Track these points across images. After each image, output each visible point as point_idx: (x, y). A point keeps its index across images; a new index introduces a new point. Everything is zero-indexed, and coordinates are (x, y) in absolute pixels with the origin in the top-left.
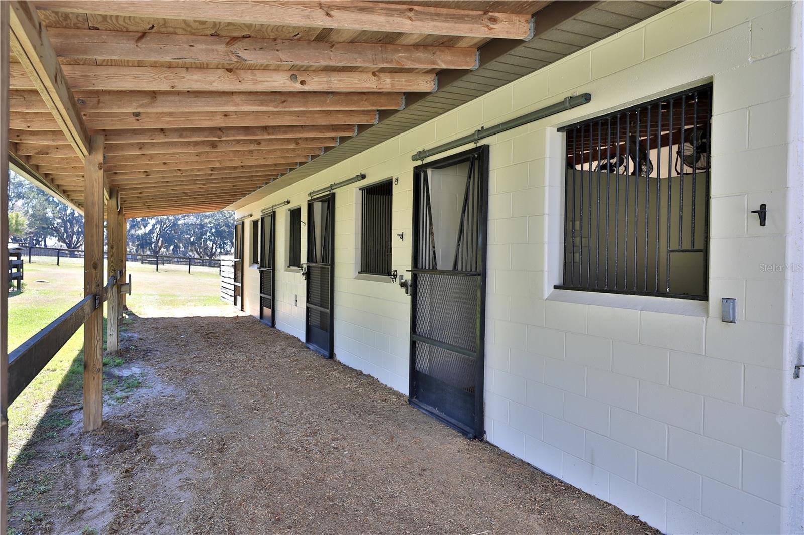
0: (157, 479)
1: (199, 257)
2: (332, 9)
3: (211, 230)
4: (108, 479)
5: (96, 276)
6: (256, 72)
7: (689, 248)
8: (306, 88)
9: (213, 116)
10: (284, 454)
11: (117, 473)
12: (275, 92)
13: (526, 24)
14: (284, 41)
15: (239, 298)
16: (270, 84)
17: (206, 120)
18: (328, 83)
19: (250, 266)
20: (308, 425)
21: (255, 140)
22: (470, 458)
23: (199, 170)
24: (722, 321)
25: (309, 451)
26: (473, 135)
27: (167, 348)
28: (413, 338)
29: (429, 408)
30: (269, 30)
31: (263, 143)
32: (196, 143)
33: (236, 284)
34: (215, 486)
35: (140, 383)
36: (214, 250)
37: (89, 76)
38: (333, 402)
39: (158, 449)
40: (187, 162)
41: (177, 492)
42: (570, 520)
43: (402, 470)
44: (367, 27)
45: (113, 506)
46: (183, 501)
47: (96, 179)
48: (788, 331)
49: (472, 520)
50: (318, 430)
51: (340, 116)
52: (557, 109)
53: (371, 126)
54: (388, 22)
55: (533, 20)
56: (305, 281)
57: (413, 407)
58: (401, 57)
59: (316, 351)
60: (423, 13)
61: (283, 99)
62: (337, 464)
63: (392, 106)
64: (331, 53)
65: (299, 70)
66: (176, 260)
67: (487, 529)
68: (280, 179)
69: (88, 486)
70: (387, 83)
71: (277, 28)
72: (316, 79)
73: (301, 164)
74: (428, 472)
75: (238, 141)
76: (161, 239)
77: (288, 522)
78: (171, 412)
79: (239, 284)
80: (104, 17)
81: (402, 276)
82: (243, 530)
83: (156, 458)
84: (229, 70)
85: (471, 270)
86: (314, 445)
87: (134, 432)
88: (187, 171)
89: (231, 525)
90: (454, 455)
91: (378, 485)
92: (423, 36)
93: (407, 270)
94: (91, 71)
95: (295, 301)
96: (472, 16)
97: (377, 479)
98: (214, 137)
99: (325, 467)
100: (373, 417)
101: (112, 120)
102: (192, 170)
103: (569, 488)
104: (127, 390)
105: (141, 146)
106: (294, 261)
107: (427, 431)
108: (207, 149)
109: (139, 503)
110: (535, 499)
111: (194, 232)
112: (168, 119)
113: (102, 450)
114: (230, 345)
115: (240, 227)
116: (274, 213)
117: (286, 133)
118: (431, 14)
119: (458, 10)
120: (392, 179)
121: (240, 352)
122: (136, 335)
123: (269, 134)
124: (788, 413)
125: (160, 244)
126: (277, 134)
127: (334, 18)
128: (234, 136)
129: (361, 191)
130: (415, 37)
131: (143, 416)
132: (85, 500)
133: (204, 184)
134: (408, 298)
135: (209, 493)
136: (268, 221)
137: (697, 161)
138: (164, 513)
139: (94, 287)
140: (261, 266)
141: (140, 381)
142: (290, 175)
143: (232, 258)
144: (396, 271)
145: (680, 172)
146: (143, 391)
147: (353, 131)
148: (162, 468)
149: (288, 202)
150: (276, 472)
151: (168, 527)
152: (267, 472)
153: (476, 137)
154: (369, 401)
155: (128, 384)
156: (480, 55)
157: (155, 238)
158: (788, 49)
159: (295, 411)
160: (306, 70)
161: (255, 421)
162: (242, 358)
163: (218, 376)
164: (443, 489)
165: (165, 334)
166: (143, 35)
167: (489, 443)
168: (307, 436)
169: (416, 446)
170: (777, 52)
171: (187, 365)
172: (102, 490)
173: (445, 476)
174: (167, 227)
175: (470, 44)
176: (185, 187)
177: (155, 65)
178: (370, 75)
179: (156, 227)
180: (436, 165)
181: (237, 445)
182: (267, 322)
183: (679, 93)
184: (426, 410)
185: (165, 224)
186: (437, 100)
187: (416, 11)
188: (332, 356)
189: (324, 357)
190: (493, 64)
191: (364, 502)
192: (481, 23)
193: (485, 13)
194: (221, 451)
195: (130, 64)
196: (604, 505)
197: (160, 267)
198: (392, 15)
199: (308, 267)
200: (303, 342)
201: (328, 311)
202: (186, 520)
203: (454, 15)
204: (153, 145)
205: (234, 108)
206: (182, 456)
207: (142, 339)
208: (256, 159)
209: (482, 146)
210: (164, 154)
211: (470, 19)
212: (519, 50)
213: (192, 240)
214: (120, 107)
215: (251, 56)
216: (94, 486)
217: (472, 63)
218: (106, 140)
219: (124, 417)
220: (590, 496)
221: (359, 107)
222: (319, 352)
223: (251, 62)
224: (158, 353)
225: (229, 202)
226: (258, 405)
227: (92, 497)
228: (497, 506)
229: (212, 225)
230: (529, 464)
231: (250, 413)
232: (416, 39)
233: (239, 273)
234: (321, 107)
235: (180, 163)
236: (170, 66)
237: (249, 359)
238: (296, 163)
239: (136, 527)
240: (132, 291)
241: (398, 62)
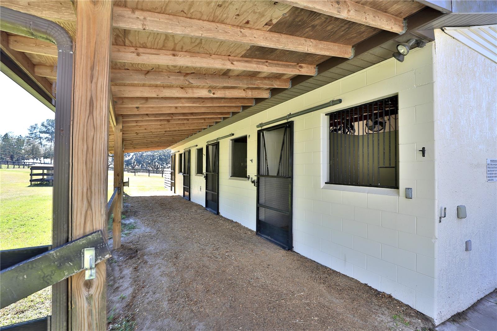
0: (149, 272)
1: (152, 169)
2: (234, 61)
3: (157, 157)
4: (128, 272)
5: (119, 180)
6: (193, 89)
7: (388, 166)
8: (215, 96)
9: (171, 108)
10: (205, 259)
11: (131, 269)
12: (200, 98)
13: (314, 69)
14: (209, 75)
15: (173, 188)
16: (200, 94)
17: (167, 110)
18: (224, 94)
19: (178, 174)
20: (213, 246)
21: (186, 119)
22: (288, 259)
23: (160, 132)
24: (406, 198)
25: (216, 258)
26: (286, 116)
27: (144, 210)
28: (258, 205)
29: (266, 237)
30: (203, 70)
31: (190, 120)
32: (161, 120)
33: (172, 181)
34: (177, 275)
35: (134, 227)
36: (159, 166)
37: (122, 91)
38: (222, 235)
39: (147, 257)
40: (155, 128)
41: (160, 277)
42: (338, 286)
43: (259, 266)
44: (249, 69)
45: (131, 285)
46: (163, 282)
47: (119, 136)
48: (436, 202)
49: (295, 288)
50: (219, 247)
51: (226, 108)
52: (325, 106)
53: (239, 112)
54: (258, 67)
55: (317, 67)
56: (205, 180)
57: (258, 236)
58: (259, 82)
59: (211, 211)
60: (272, 63)
61: (203, 101)
62: (230, 264)
63: (249, 104)
64: (229, 81)
65: (212, 88)
66: (142, 171)
67: (302, 292)
68: (194, 136)
69: (118, 275)
70: (250, 94)
71: (207, 69)
72: (219, 92)
73: (204, 129)
74: (271, 266)
75: (179, 119)
76: (136, 162)
77: (213, 291)
78: (150, 240)
79: (174, 182)
80: (132, 64)
81: (252, 178)
82: (193, 295)
83: (148, 262)
84: (182, 88)
85: (286, 176)
86: (218, 255)
87: (136, 250)
88: (154, 132)
89: (187, 293)
90: (281, 258)
91: (250, 273)
92: (269, 74)
93: (255, 176)
94: (122, 88)
95: (200, 189)
96: (292, 65)
97: (249, 270)
98: (170, 117)
99: (225, 265)
100: (242, 241)
101: (127, 110)
102: (157, 132)
103: (334, 272)
104: (129, 230)
105: (137, 121)
106: (199, 171)
107: (267, 247)
108: (166, 123)
109: (143, 283)
110: (320, 277)
111: (150, 159)
112: (151, 110)
113: (122, 258)
114: (172, 209)
115: (173, 157)
116: (190, 150)
117: (200, 115)
118: (275, 64)
119: (286, 63)
120: (247, 136)
121: (177, 212)
122: (129, 204)
123: (194, 116)
124: (437, 238)
125: (135, 164)
126: (197, 116)
127: (235, 65)
128: (178, 117)
129: (231, 141)
130: (265, 74)
131: (138, 242)
132: (118, 281)
133: (160, 138)
134: (255, 188)
135: (174, 278)
136: (187, 154)
137: (374, 128)
138: (155, 288)
139: (118, 184)
140: (184, 173)
141: (134, 226)
142: (198, 134)
143: (170, 169)
144: (249, 176)
145: (367, 133)
146: (136, 230)
147: (230, 115)
148: (151, 266)
149: (197, 146)
150: (203, 268)
151: (158, 294)
152: (199, 268)
153: (288, 117)
154: (238, 233)
155: (129, 227)
156: (292, 82)
157: (133, 161)
158: (432, 82)
159: (206, 239)
160: (215, 88)
161: (189, 244)
162: (178, 215)
163: (169, 223)
164: (279, 274)
165: (142, 204)
166: (148, 72)
167: (295, 252)
168: (214, 251)
169: (263, 254)
170: (427, 83)
171: (154, 218)
172: (126, 277)
173: (279, 268)
174: (138, 156)
175: (287, 78)
176: (152, 139)
177: (150, 86)
178: (242, 90)
179: (134, 156)
180: (268, 129)
181: (183, 255)
182: (186, 198)
183: (382, 99)
184: (265, 238)
185: (137, 155)
186: (270, 101)
187: (269, 63)
188: (218, 213)
189: (215, 214)
190: (298, 86)
191: (245, 281)
192: (296, 68)
193: (297, 64)
194: (176, 258)
195: (139, 85)
196: (352, 279)
197: (136, 173)
198: (259, 64)
199: (206, 174)
200: (204, 207)
201: (216, 193)
202: (166, 291)
203: (285, 64)
204: (142, 121)
205: (182, 105)
206: (159, 260)
207: (132, 206)
208: (185, 127)
209: (291, 121)
210: (146, 125)
211: (291, 66)
212: (310, 80)
213: (149, 162)
214: (132, 104)
215: (195, 82)
216: (121, 275)
217: (288, 86)
218: (123, 119)
219: (130, 242)
220: (344, 275)
221: (236, 104)
222: (212, 212)
223: (195, 84)
224: (140, 213)
225: (170, 146)
226: (189, 237)
227: (121, 280)
228: (304, 281)
229: (158, 155)
230: (314, 261)
231: (186, 240)
232: (265, 75)
233: (173, 177)
234: (219, 104)
235: (152, 129)
236: (156, 86)
237: (182, 216)
238: (202, 129)
239: (144, 294)
240: (129, 186)
241: (257, 85)
